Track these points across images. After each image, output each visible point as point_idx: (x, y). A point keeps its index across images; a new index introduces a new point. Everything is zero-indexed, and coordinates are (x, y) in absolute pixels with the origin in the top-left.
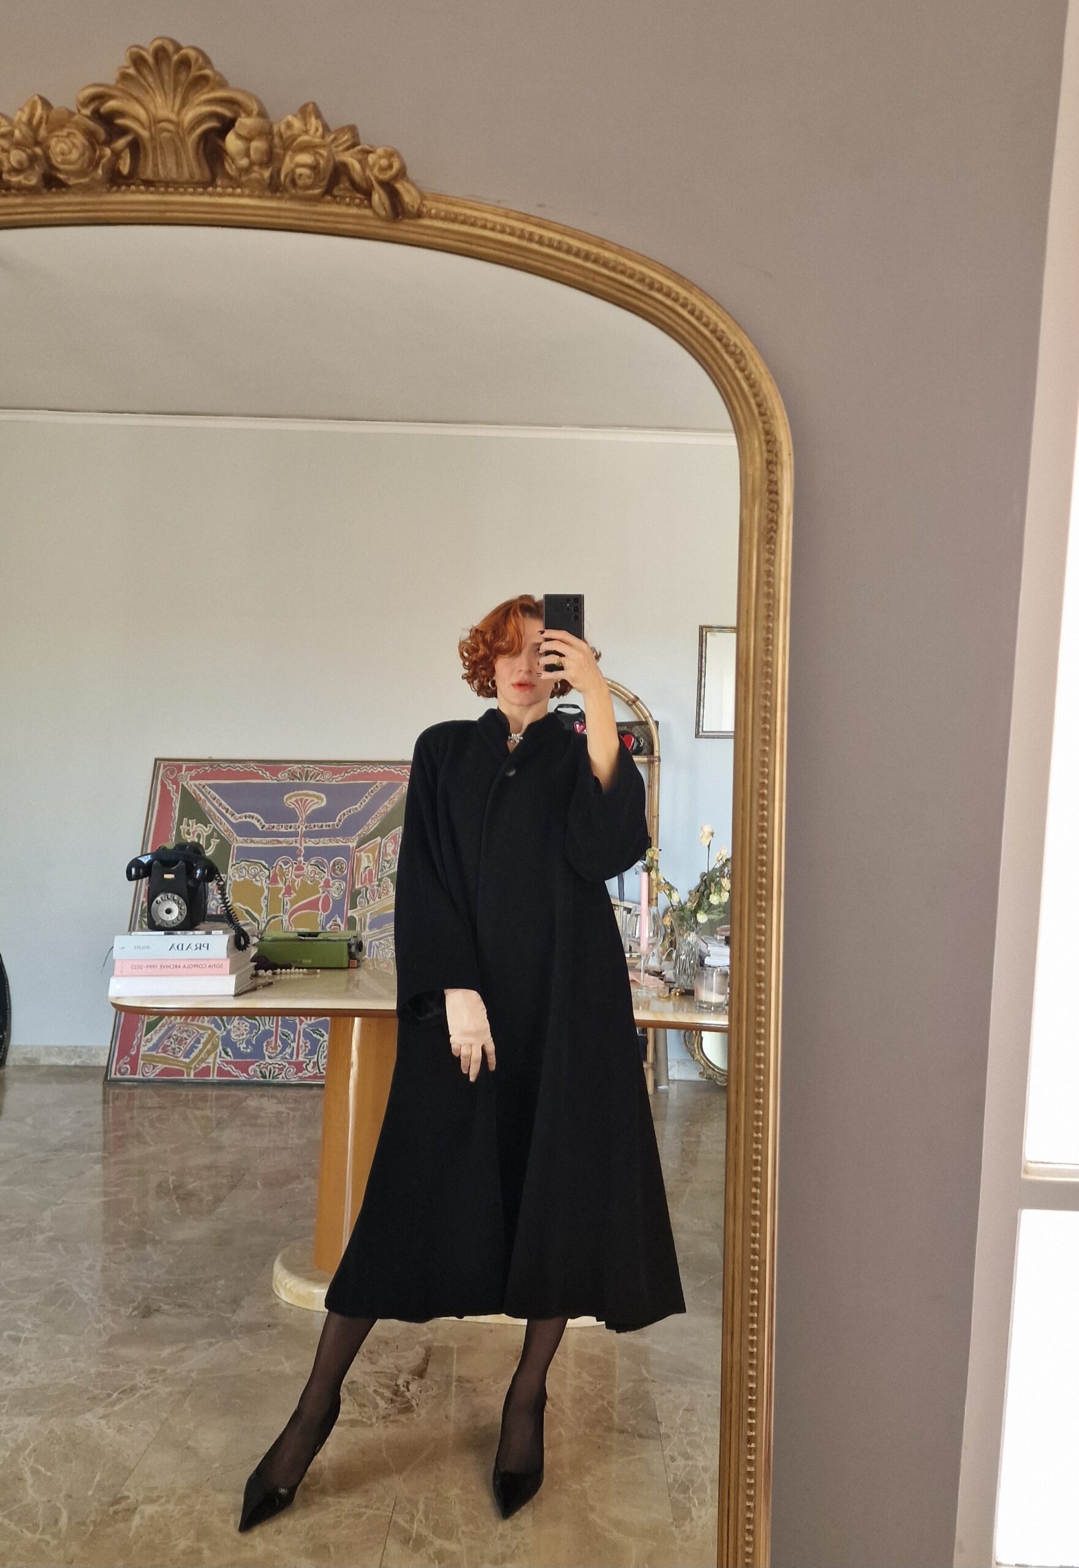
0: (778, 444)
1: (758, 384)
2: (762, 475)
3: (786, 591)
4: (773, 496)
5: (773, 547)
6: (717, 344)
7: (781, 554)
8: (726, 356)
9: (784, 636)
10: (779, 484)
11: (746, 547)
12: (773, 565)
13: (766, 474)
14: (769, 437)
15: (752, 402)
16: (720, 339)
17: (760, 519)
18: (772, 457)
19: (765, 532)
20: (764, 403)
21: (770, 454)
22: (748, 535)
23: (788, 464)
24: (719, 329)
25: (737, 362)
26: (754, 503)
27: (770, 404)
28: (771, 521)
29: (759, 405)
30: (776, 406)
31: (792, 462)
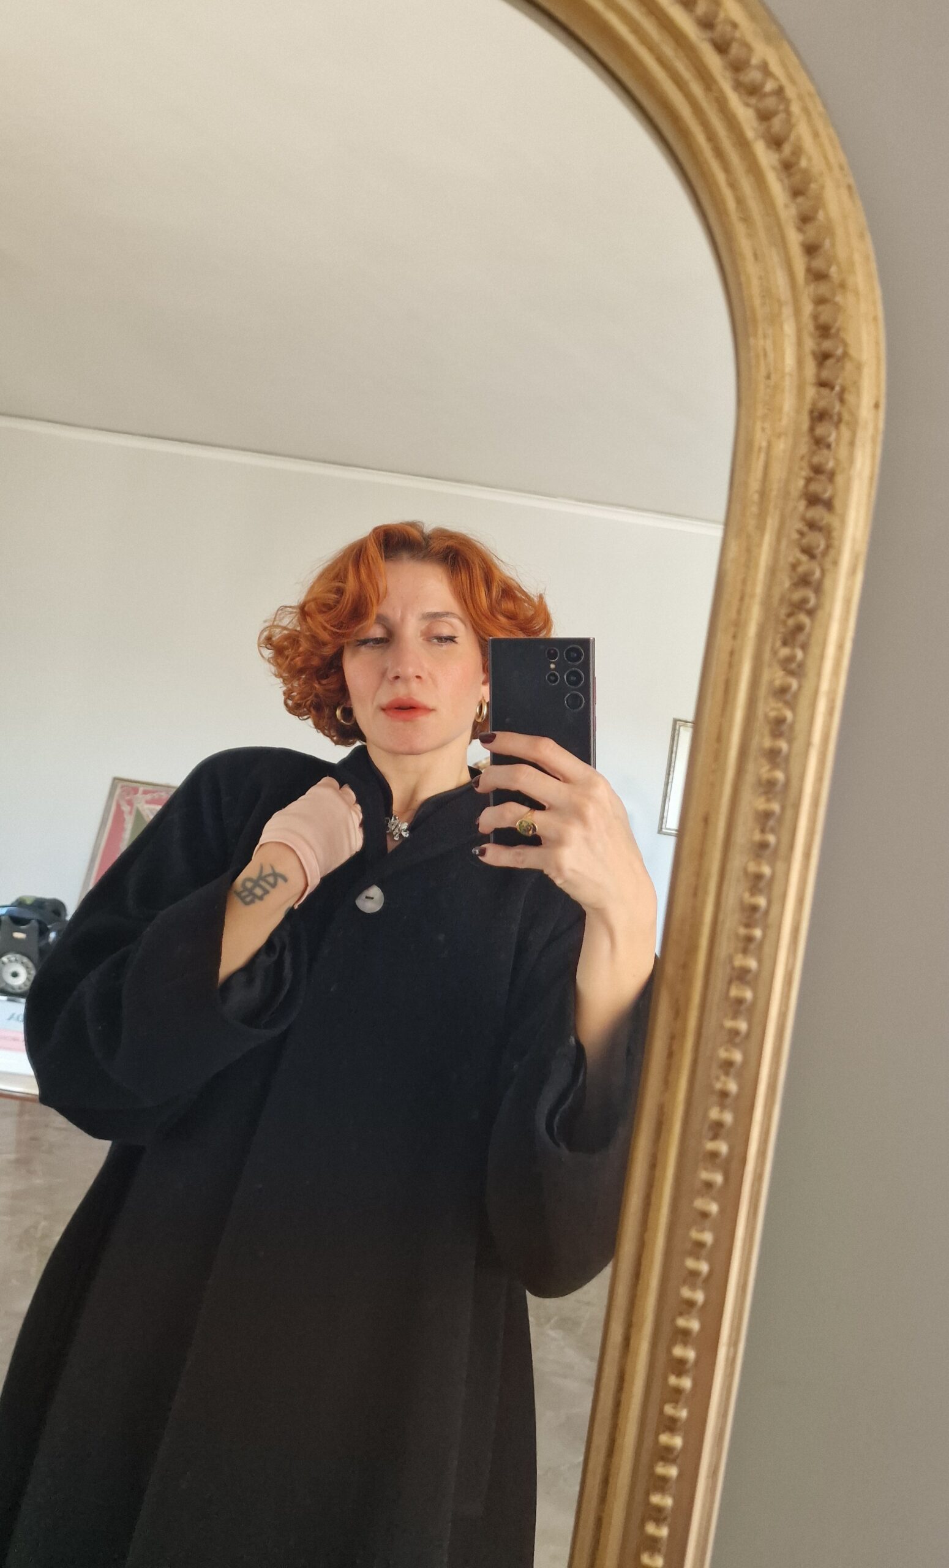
0: (849, 366)
1: (813, 186)
2: (795, 445)
3: (819, 779)
4: (817, 513)
5: (799, 654)
6: (713, 61)
7: (819, 675)
8: (735, 101)
9: (800, 901)
10: (840, 479)
11: (724, 641)
12: (792, 705)
13: (804, 448)
14: (827, 345)
15: (794, 239)
16: (722, 48)
17: (772, 571)
18: (827, 399)
19: (783, 611)
20: (827, 243)
21: (825, 391)
22: (733, 614)
23: (870, 430)
24: (722, 15)
25: (765, 116)
26: (761, 528)
27: (841, 253)
28: (804, 581)
29: (811, 250)
30: (857, 258)
31: (881, 425)
